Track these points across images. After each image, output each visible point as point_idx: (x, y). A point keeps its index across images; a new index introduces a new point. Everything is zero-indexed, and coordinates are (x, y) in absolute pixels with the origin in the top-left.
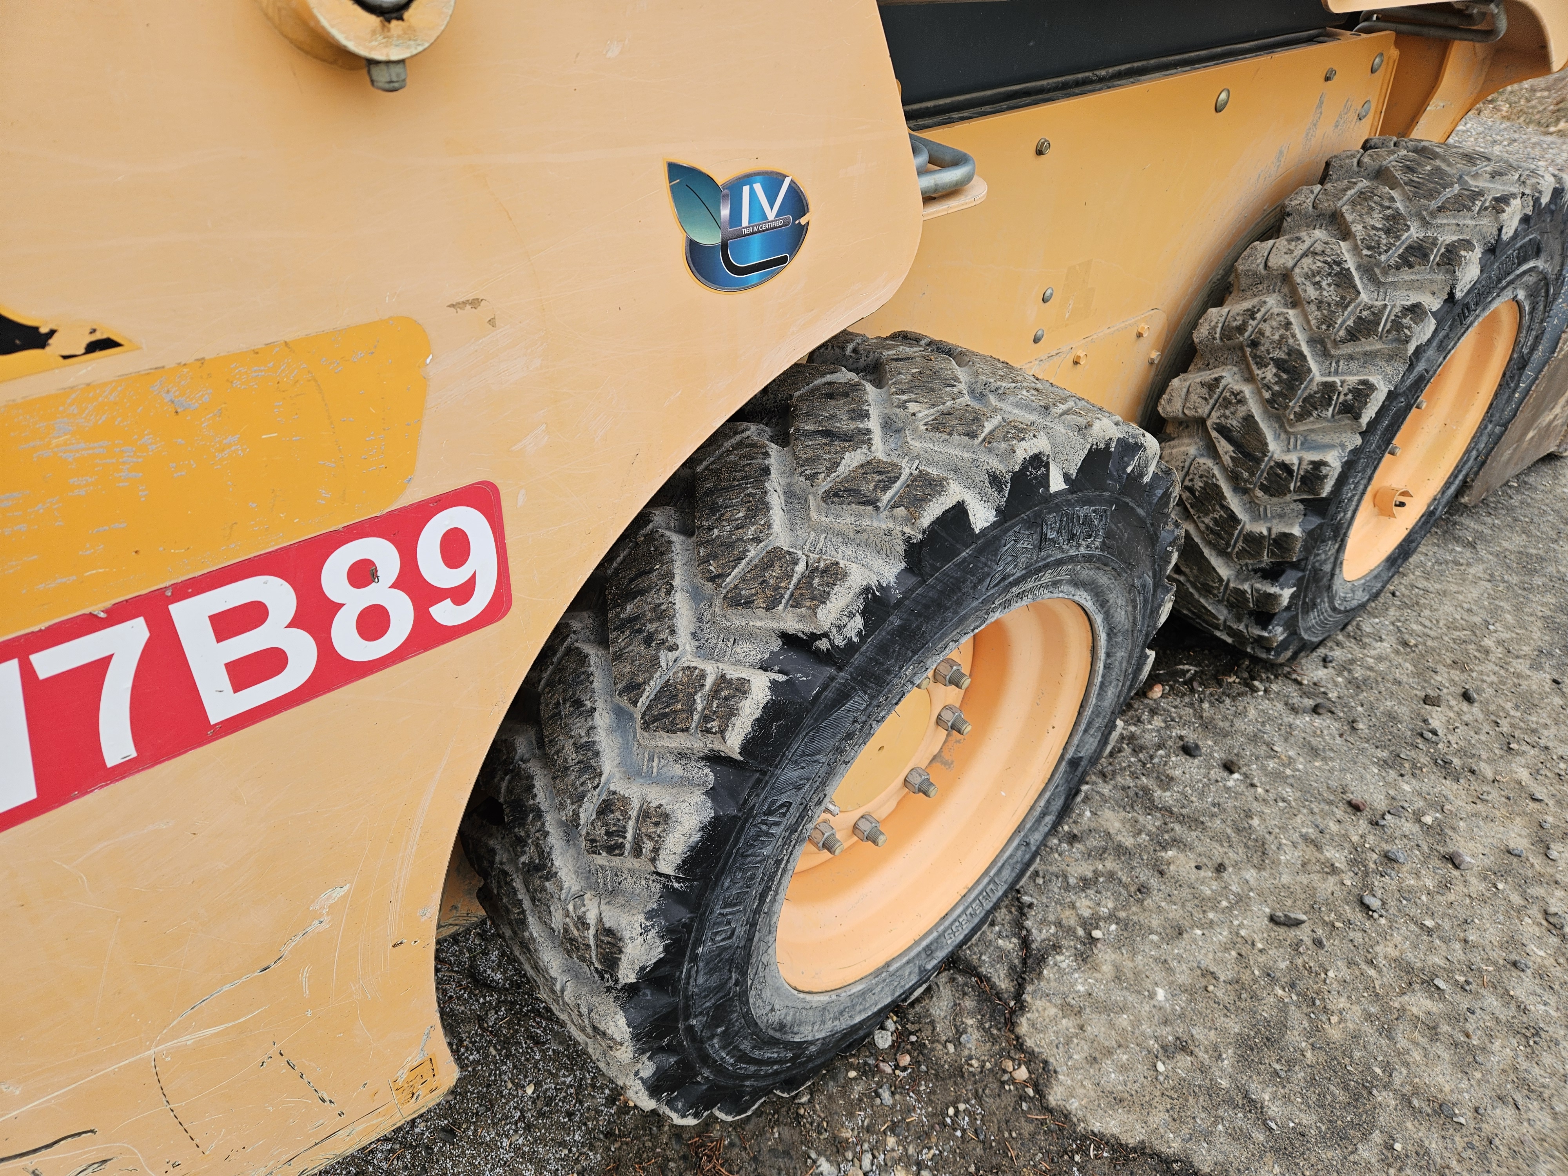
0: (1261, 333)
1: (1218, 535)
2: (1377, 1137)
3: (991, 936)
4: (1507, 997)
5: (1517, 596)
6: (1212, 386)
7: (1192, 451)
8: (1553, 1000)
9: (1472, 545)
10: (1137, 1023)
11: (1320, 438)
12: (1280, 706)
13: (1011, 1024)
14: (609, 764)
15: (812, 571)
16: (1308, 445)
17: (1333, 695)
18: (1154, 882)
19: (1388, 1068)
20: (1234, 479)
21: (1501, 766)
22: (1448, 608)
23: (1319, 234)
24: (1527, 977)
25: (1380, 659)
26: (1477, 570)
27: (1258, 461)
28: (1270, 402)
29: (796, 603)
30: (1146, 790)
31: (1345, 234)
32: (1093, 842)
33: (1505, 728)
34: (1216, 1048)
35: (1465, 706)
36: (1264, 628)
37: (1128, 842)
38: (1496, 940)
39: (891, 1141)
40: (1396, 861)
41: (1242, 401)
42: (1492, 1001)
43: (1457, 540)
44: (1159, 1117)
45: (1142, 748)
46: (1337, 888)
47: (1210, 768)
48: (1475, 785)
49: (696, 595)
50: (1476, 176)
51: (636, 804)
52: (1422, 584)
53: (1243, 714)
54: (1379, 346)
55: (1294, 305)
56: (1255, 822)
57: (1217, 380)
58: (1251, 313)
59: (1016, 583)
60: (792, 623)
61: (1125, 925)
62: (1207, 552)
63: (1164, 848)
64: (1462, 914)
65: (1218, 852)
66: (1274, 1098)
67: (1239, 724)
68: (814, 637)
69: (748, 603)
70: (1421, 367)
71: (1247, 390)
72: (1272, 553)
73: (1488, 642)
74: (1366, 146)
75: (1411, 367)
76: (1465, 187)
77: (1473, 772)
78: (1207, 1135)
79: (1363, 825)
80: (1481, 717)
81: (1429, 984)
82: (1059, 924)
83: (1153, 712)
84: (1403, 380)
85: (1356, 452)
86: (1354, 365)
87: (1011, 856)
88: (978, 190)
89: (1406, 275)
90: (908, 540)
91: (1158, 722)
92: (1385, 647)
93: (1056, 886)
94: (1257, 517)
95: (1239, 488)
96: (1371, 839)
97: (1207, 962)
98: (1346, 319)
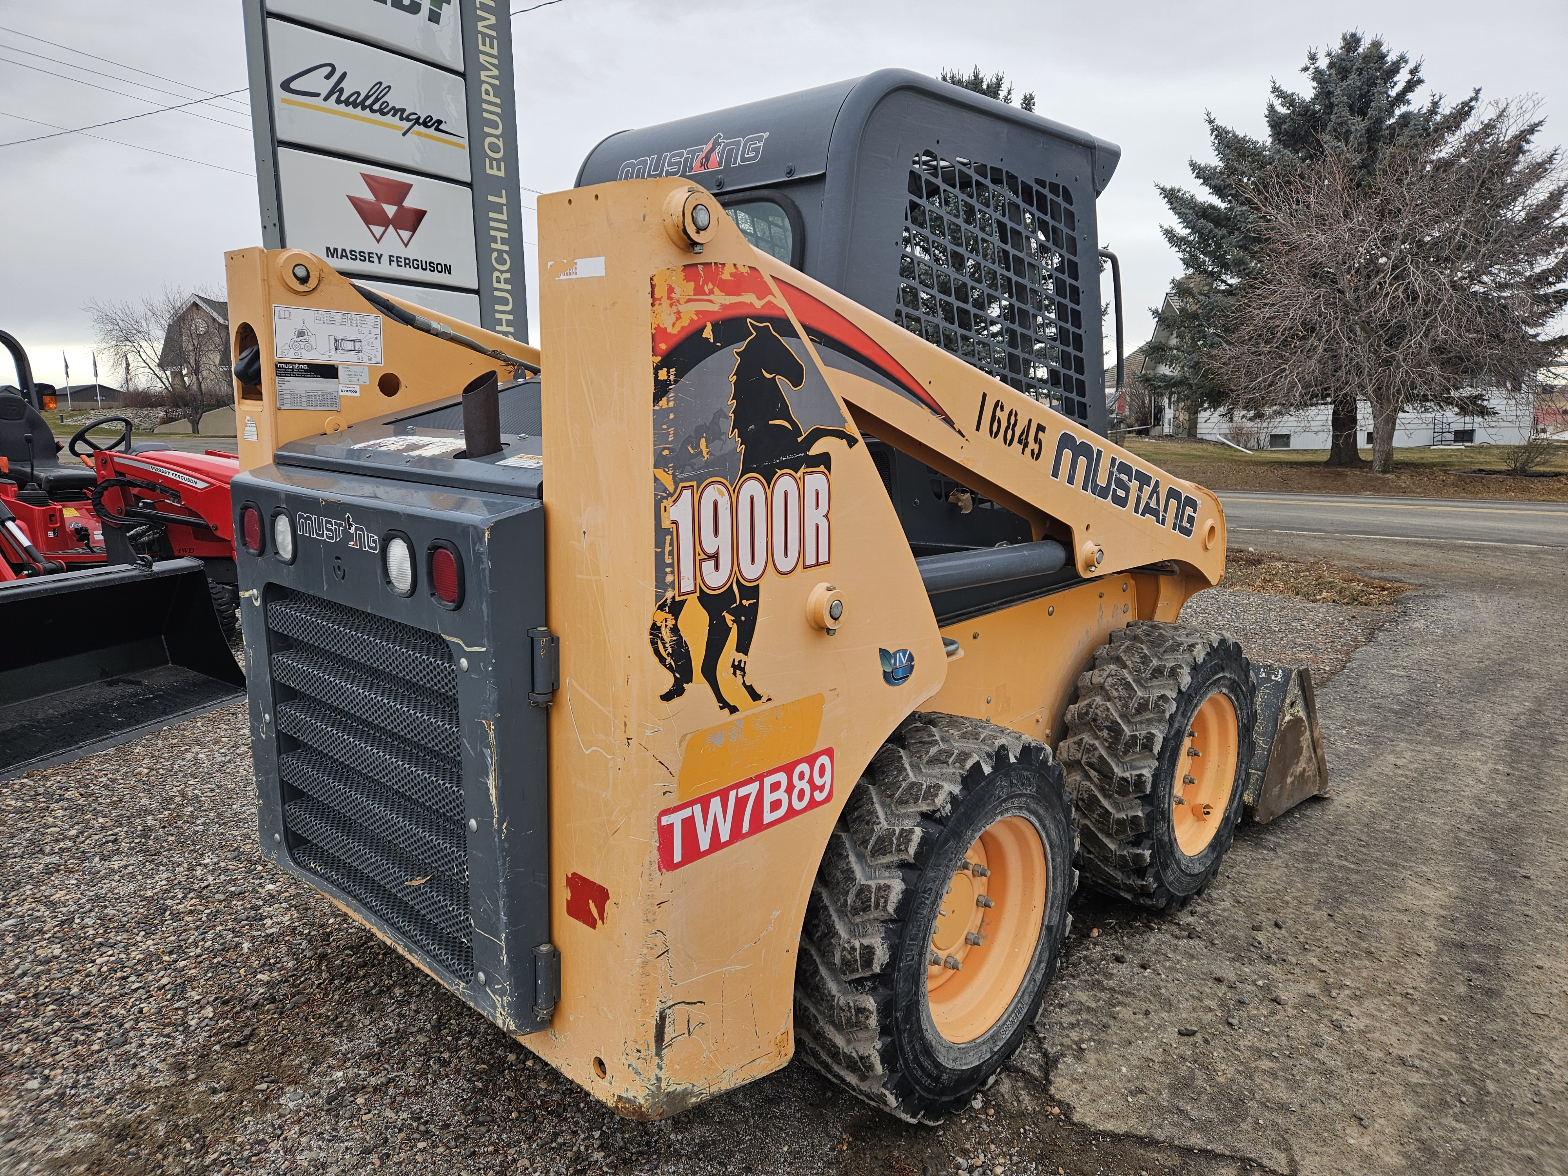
0: (1097, 714)
1: (1102, 823)
2: (1249, 1119)
3: (1025, 1053)
4: (1314, 1059)
5: (1303, 874)
6: (1079, 743)
7: (1078, 778)
8: (1339, 1059)
9: (1274, 850)
10: (1114, 1082)
11: (1137, 763)
12: (1169, 936)
13: (1046, 1091)
14: (859, 874)
15: (929, 787)
16: (1134, 768)
17: (1199, 929)
18: (1111, 1022)
19: (1252, 1092)
20: (1102, 790)
21: (1301, 957)
22: (1262, 882)
23: (1112, 666)
24: (1324, 1051)
25: (1224, 910)
26: (1277, 862)
27: (1111, 779)
28: (1109, 747)
29: (925, 799)
30: (1099, 982)
31: (1125, 666)
32: (1073, 1007)
33: (1302, 939)
34: (1158, 1090)
35: (1277, 930)
36: (1143, 880)
37: (1093, 1005)
38: (1305, 1035)
39: (993, 1147)
40: (1244, 1003)
41: (1096, 749)
42: (1305, 1061)
43: (1264, 848)
44: (1133, 1121)
45: (1092, 961)
46: (1214, 1019)
47: (1132, 968)
48: (1286, 967)
49: (883, 805)
50: (1179, 636)
51: (874, 886)
52: (1245, 871)
53: (1148, 940)
54: (1152, 716)
55: (1109, 700)
56: (1163, 991)
57: (1081, 740)
58: (1090, 706)
59: (1004, 801)
60: (925, 808)
61: (1099, 1042)
62: (1100, 835)
63: (1114, 1006)
64: (1285, 1025)
65: (1144, 1006)
66: (1192, 1108)
67: (1146, 946)
68: (934, 812)
69: (907, 802)
70: (1176, 725)
71: (1097, 743)
72: (1132, 830)
73: (1287, 898)
74: (1128, 625)
75: (1171, 726)
76: (1175, 641)
77: (1284, 960)
78: (1160, 1126)
79: (1224, 988)
80: (1287, 935)
81: (1270, 1056)
82: (1062, 1045)
83: (1095, 944)
84: (1169, 732)
85: (1157, 769)
86: (1144, 726)
87: (1027, 987)
88: (961, 653)
89: (1156, 682)
90: (962, 775)
91: (1099, 948)
92: (1227, 904)
93: (1056, 1028)
94: (1119, 810)
95: (1107, 796)
96: (1229, 994)
97: (1147, 1054)
98: (1133, 704)
